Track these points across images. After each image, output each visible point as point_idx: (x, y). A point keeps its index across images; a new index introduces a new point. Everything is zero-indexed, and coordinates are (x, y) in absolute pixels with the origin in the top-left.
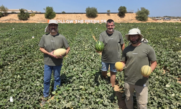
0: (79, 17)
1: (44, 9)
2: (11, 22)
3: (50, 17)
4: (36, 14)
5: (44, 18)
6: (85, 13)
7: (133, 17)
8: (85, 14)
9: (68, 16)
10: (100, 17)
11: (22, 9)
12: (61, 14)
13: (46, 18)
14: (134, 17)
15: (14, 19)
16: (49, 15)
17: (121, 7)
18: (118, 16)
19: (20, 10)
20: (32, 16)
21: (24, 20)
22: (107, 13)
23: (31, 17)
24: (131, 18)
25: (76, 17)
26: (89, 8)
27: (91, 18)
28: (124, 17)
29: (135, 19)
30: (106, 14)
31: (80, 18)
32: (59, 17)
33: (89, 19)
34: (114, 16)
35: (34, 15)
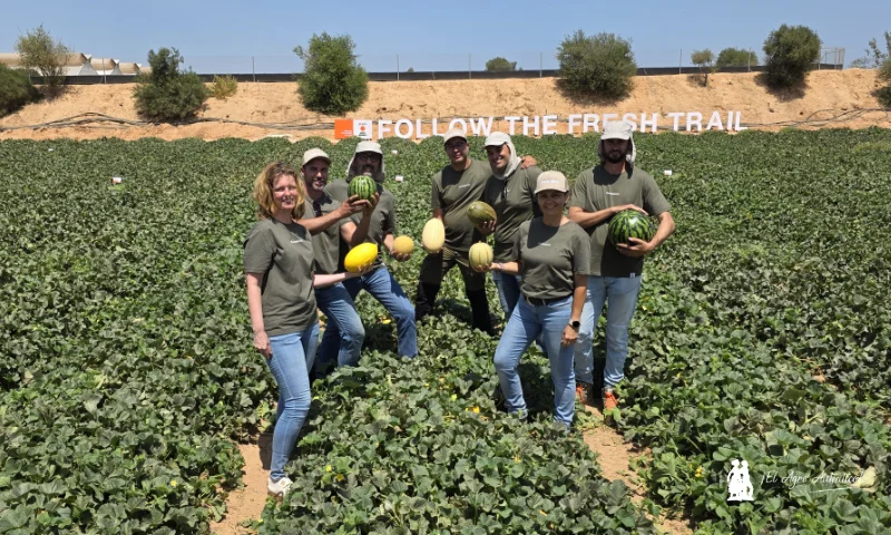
0: (518, 95)
1: (298, 51)
2: (94, 134)
3: (337, 98)
4: (241, 85)
5: (298, 109)
6: (547, 73)
7: (857, 90)
8: (549, 81)
9: (442, 91)
10: (652, 98)
11: (164, 53)
12: (398, 82)
13: (310, 106)
14: (867, 90)
15: (109, 113)
16: (332, 89)
17: (784, 28)
18: (762, 89)
19: (153, 59)
20: (221, 95)
21: (175, 120)
22: (685, 70)
23: (211, 101)
24: (847, 100)
25: (494, 96)
26: (581, 41)
27: (595, 101)
28: (801, 95)
29: (874, 103)
30: (684, 76)
31: (520, 101)
32: (391, 103)
33: (578, 108)
34: (736, 85)
35: (233, 89)
